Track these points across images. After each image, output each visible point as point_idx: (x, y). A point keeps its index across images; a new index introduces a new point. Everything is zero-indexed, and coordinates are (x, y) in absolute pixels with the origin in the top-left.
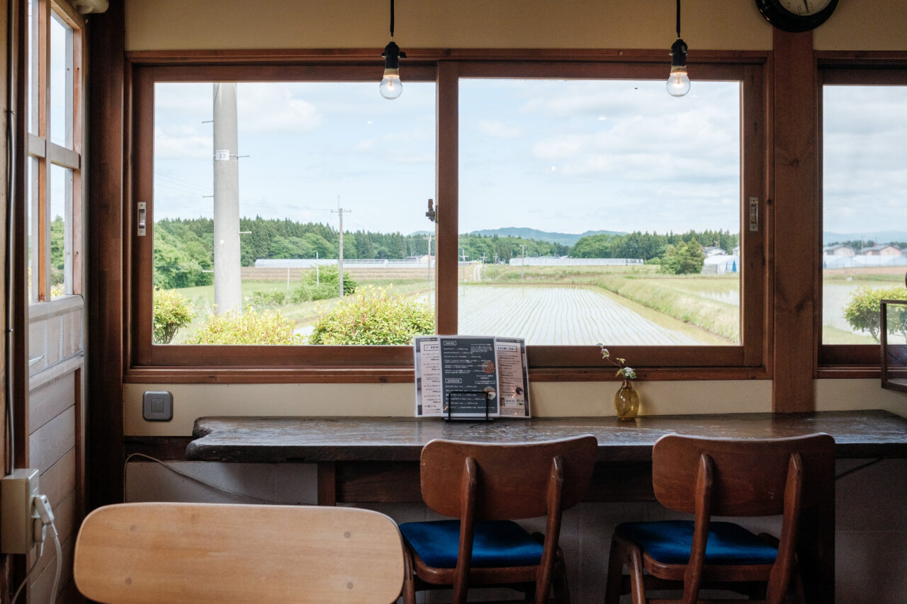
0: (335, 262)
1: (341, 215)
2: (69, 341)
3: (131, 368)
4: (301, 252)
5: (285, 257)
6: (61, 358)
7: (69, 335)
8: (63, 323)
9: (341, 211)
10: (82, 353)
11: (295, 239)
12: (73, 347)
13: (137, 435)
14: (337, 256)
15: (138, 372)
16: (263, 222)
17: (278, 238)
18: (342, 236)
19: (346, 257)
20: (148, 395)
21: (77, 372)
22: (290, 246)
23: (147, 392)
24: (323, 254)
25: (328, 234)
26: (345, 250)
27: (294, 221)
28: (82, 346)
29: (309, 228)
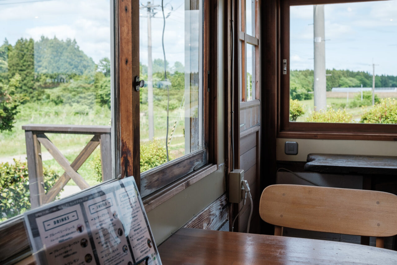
0: (370, 89)
1: (374, 67)
2: (254, 119)
3: (280, 131)
4: (354, 85)
5: (346, 87)
6: (251, 126)
7: (254, 116)
8: (252, 111)
9: (374, 65)
10: (259, 124)
11: (351, 78)
12: (256, 122)
13: (282, 160)
14: (371, 86)
15: (283, 133)
16: (336, 71)
17: (343, 78)
18: (374, 77)
19: (376, 87)
20: (287, 143)
21: (257, 132)
22: (349, 82)
23: (287, 142)
24: (365, 85)
25: (367, 76)
26: (376, 84)
27: (351, 70)
28: (259, 121)
29: (358, 73)
